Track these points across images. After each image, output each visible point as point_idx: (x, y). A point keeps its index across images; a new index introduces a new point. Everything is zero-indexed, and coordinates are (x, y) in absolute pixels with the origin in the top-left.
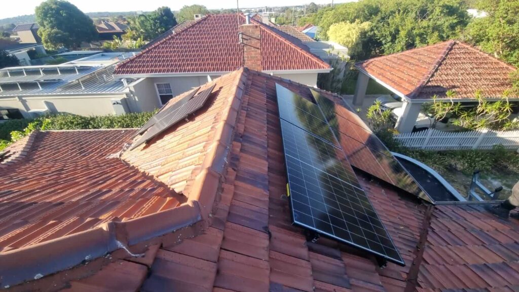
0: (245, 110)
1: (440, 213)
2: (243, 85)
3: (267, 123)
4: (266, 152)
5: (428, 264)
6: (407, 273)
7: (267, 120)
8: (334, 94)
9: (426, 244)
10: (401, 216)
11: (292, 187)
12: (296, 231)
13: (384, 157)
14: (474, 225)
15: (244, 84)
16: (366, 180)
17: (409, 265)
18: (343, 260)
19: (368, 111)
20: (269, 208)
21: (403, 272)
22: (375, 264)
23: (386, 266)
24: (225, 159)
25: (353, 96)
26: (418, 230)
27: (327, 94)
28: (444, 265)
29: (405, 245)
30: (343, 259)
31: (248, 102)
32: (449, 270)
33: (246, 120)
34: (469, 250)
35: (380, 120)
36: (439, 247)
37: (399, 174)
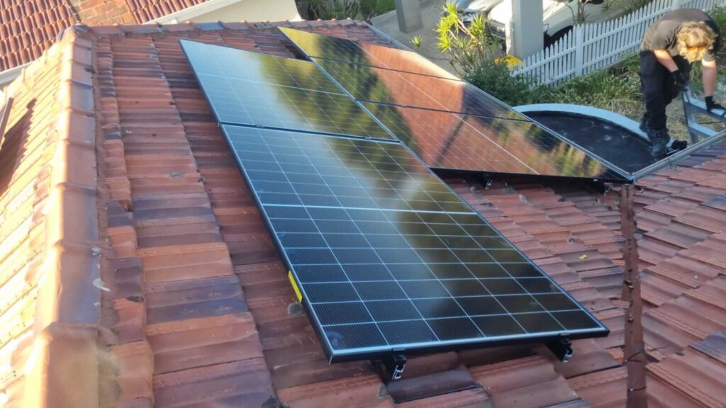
0: (116, 137)
1: (646, 194)
2: (90, 75)
3: (193, 149)
4: (214, 218)
5: (656, 306)
6: (622, 347)
7: (191, 141)
8: (343, 22)
9: (641, 268)
10: (573, 234)
11: (303, 275)
12: (349, 375)
13: (510, 125)
14: (713, 188)
15: (90, 70)
16: (477, 189)
17: (617, 327)
18: (481, 387)
19: (438, 34)
20: (264, 352)
21: (613, 347)
22: (551, 360)
23: (571, 352)
24: (98, 283)
25: (394, 12)
26: (617, 248)
27: (326, 26)
28: (684, 295)
29: (600, 290)
30: (480, 382)
31: (120, 115)
32: (695, 300)
33: (127, 163)
34: (719, 241)
35: (471, 47)
36: (665, 262)
37: (554, 151)
